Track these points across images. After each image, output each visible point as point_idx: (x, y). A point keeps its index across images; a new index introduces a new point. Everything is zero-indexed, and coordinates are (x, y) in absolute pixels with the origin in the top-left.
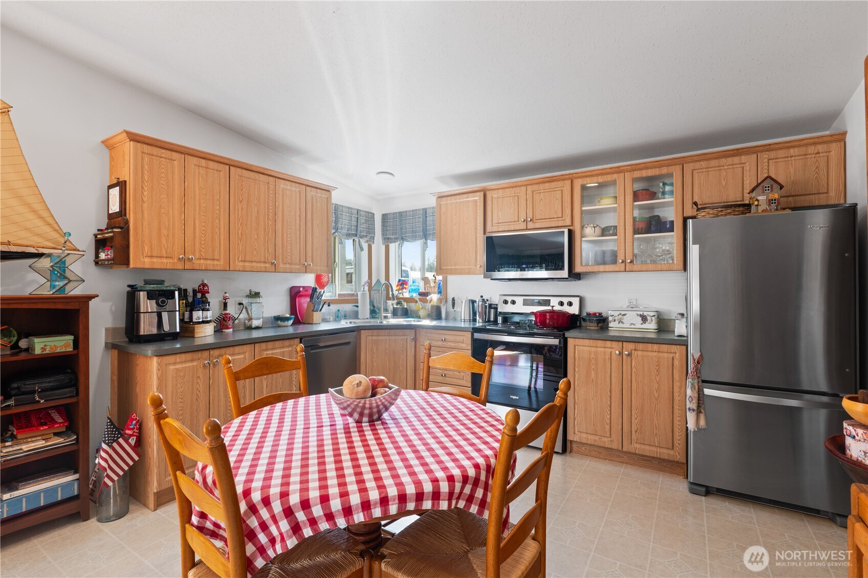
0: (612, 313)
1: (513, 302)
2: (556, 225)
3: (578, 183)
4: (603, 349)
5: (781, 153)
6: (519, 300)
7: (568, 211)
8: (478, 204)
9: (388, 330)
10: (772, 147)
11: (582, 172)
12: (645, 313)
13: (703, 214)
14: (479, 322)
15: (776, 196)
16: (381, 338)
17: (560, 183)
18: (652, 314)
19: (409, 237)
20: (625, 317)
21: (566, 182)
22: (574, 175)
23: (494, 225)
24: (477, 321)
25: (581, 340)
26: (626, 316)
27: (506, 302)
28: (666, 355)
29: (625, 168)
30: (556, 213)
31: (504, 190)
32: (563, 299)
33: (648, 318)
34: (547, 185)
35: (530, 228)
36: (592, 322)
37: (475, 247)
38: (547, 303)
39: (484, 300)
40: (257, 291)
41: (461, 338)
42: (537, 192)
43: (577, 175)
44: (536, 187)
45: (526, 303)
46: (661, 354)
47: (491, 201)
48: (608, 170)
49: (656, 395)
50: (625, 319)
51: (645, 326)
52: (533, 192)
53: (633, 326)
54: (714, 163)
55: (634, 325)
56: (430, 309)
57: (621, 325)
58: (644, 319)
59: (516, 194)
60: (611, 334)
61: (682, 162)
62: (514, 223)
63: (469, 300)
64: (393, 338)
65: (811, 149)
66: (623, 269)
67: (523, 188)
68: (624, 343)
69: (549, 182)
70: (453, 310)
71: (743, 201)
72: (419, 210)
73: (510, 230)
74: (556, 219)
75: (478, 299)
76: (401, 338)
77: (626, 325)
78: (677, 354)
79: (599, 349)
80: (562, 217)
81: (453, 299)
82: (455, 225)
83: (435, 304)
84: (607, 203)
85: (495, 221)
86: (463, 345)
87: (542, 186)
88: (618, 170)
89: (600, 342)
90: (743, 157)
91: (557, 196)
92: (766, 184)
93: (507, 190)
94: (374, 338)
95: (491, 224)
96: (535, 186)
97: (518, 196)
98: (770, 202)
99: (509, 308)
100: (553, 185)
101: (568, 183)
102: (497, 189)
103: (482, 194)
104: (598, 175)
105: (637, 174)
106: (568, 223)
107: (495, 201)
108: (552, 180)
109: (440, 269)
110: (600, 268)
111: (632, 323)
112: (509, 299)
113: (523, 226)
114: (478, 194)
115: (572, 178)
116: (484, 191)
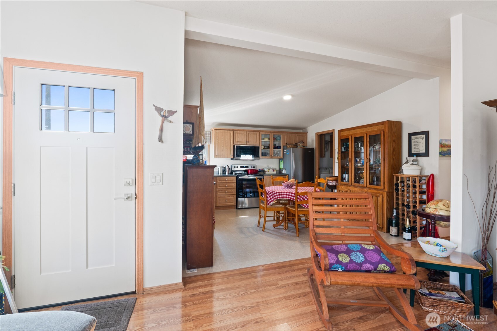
0: (267, 169)
1: (237, 167)
2: (255, 144)
3: (261, 133)
5: (299, 134)
6: (239, 166)
7: (258, 141)
8: (231, 134)
11: (262, 130)
13: (289, 146)
14: (227, 174)
15: (303, 144)
17: (256, 132)
27: (235, 167)
29: (272, 131)
30: (255, 141)
32: (252, 166)
35: (248, 144)
37: (230, 149)
38: (247, 167)
39: (228, 166)
41: (233, 179)
42: (250, 134)
45: (241, 167)
47: (235, 134)
50: (270, 171)
51: (274, 172)
54: (289, 134)
57: (269, 172)
58: (274, 170)
61: (282, 132)
62: (243, 142)
63: (222, 167)
65: (303, 135)
66: (271, 158)
67: (246, 132)
69: (253, 131)
71: (293, 143)
73: (242, 144)
77: (270, 172)
82: (222, 140)
84: (266, 140)
85: (236, 141)
86: (233, 181)
87: (251, 132)
88: (270, 132)
89: (272, 176)
90: (293, 134)
91: (255, 136)
93: (241, 131)
96: (249, 131)
97: (244, 134)
98: (302, 145)
99: (236, 169)
100: (254, 132)
101: (258, 133)
102: (238, 131)
103: (233, 131)
104: (265, 132)
105: (274, 134)
106: (258, 144)
107: (237, 134)
108: (254, 131)
109: (216, 156)
110: (266, 157)
111: (271, 171)
112: (236, 166)
113: (246, 143)
114: (231, 131)
115: (259, 131)
116: (233, 130)
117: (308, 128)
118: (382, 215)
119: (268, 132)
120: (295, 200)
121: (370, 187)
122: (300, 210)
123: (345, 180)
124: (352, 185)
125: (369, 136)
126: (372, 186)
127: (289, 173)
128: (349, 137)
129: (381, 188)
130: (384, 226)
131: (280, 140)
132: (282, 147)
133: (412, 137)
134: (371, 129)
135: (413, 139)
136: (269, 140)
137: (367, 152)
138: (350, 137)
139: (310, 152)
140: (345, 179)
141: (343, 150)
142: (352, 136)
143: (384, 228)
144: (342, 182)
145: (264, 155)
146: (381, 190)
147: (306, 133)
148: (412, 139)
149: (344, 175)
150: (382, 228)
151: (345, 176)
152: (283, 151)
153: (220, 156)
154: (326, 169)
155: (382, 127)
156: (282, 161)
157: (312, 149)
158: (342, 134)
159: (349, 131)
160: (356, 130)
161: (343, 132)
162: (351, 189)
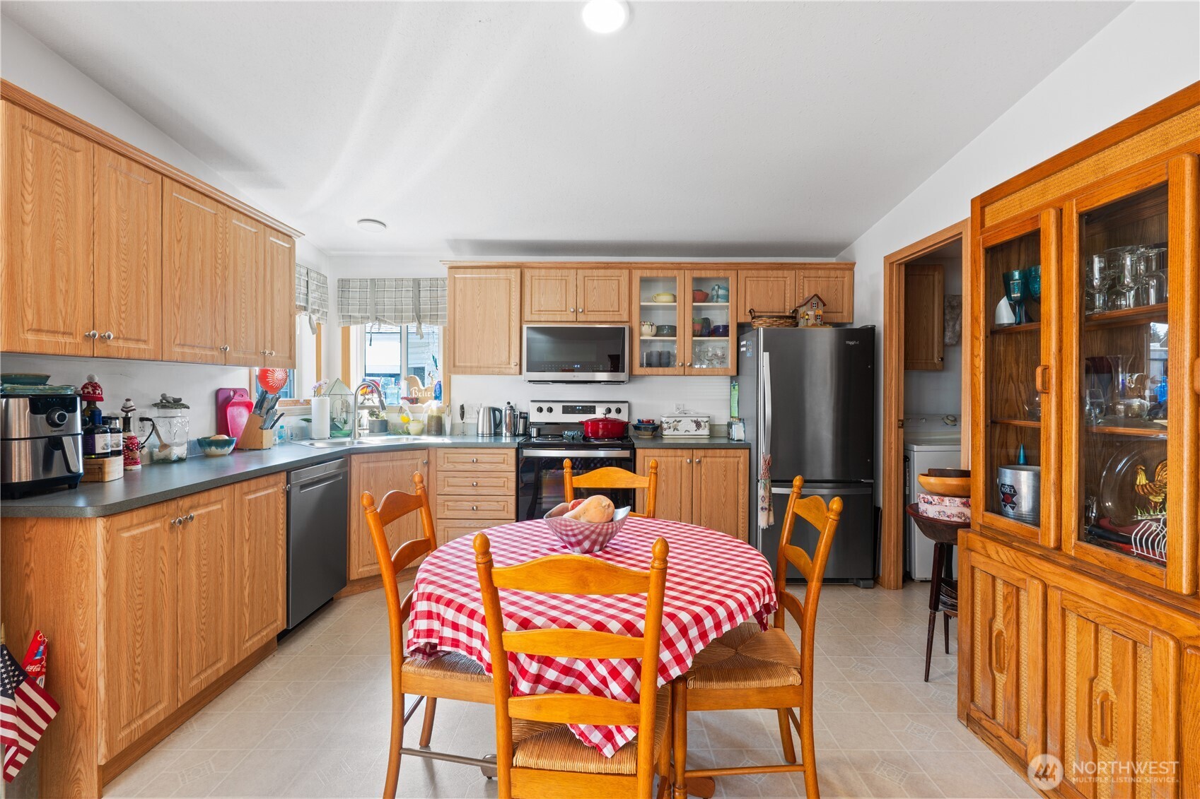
0: (668, 420)
1: (550, 410)
2: (612, 320)
3: (637, 275)
4: (673, 458)
5: (813, 273)
6: (558, 408)
7: (625, 305)
8: (513, 283)
10: (807, 266)
11: (641, 263)
12: (699, 419)
13: (761, 322)
14: (506, 436)
15: (821, 313)
16: (381, 464)
17: (617, 272)
18: (705, 419)
19: (390, 318)
20: (679, 424)
21: (624, 271)
22: (633, 265)
23: (533, 312)
24: (504, 435)
25: (652, 450)
26: (681, 423)
27: (540, 410)
28: (732, 460)
29: (685, 265)
30: (612, 306)
31: (547, 270)
32: (610, 405)
33: (702, 424)
34: (602, 272)
35: (581, 320)
36: (647, 431)
37: (508, 339)
38: (591, 410)
39: (511, 407)
40: (177, 397)
41: (501, 457)
42: (590, 278)
43: (636, 266)
44: (588, 272)
45: (566, 410)
46: (728, 459)
47: (530, 281)
48: (668, 265)
49: (724, 500)
50: (680, 426)
51: (700, 432)
52: (585, 277)
53: (687, 433)
54: (763, 273)
55: (689, 431)
56: (426, 422)
57: (676, 433)
58: (698, 425)
59: (563, 278)
60: (666, 441)
61: (737, 267)
62: (560, 313)
63: (490, 408)
64: (398, 463)
65: (833, 273)
66: (682, 373)
67: (573, 272)
68: (694, 450)
69: (604, 268)
70: (462, 422)
71: (784, 312)
72: (408, 280)
73: (556, 320)
74: (611, 313)
75: (503, 406)
76: (410, 462)
77: (681, 432)
78: (742, 458)
79: (669, 459)
80: (619, 311)
81: (462, 407)
82: (478, 307)
83: (435, 414)
84: (664, 300)
85: (536, 307)
86: (504, 467)
87: (596, 272)
88: (679, 267)
89: (670, 450)
90: (785, 271)
91: (614, 286)
92: (814, 301)
93: (553, 271)
94: (371, 465)
95: (530, 310)
96: (587, 271)
97: (566, 280)
98: (816, 317)
99: (545, 418)
100: (609, 272)
101: (626, 272)
102: (540, 268)
103: (519, 270)
104: (657, 269)
105: (697, 274)
106: (625, 318)
107: (536, 283)
108: (607, 266)
109: (454, 366)
110: (667, 370)
111: (686, 430)
112: (545, 406)
113: (571, 317)
114: (513, 270)
115: (630, 267)
116: (521, 267)
117: (855, 242)
119: (668, 269)
123: (1015, 505)
124: (1058, 548)
127: (751, 439)
128: (1044, 217)
131: (727, 299)
132: (733, 330)
136: (675, 301)
138: (1048, 223)
139: (852, 343)
141: (1005, 314)
142: (1060, 213)
144: (992, 518)
145: (662, 361)
147: (850, 267)
149: (1008, 476)
152: (738, 346)
153: (471, 367)
156: (736, 387)
157: (868, 334)
158: (995, 215)
159: (1043, 183)
160: (1094, 158)
161: (1000, 202)
162: (1050, 576)
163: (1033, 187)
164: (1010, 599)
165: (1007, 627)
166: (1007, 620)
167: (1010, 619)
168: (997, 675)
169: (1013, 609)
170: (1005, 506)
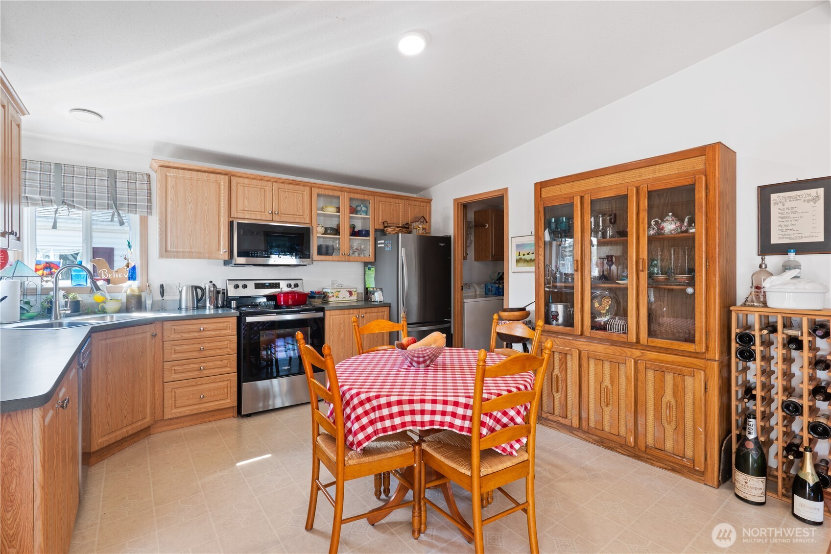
0: (332, 291)
1: (245, 286)
2: (298, 221)
3: (315, 191)
4: (348, 315)
5: (413, 203)
6: (251, 285)
7: (307, 211)
8: (222, 187)
9: (126, 329)
10: (410, 198)
11: (319, 184)
12: (351, 290)
13: (392, 230)
14: (209, 309)
16: (117, 340)
17: (302, 188)
18: (355, 290)
19: (80, 203)
20: (339, 293)
21: (306, 188)
22: (313, 184)
23: (238, 211)
24: (207, 308)
26: (341, 292)
27: (237, 287)
28: (380, 313)
29: (345, 189)
30: (298, 212)
31: (250, 180)
32: (287, 282)
33: (353, 293)
34: (291, 187)
35: (276, 220)
36: (320, 299)
37: (217, 230)
38: (277, 286)
39: (214, 285)
41: (225, 325)
42: (282, 190)
43: (315, 185)
44: (282, 186)
45: (258, 286)
46: (378, 314)
47: (236, 186)
48: (335, 188)
49: (376, 339)
50: (340, 295)
51: (352, 298)
52: (279, 188)
53: (344, 299)
54: (388, 200)
55: (345, 298)
57: (337, 299)
58: (351, 293)
59: (262, 187)
60: (331, 305)
61: (374, 194)
62: (260, 213)
63: (192, 287)
64: (132, 338)
65: (422, 204)
66: (344, 260)
67: (270, 183)
68: (360, 310)
69: (293, 184)
70: (161, 298)
71: (399, 224)
72: (102, 170)
73: (257, 218)
74: (297, 216)
75: (207, 286)
76: (141, 336)
77: (340, 299)
78: (386, 312)
79: (345, 316)
80: (303, 216)
81: (162, 286)
82: (190, 203)
84: (330, 210)
85: (240, 207)
86: (227, 332)
87: (287, 186)
88: (341, 190)
89: (346, 311)
90: (400, 200)
91: (299, 197)
92: (422, 220)
93: (254, 181)
94: (109, 341)
95: (235, 210)
96: (280, 184)
97: (264, 189)
98: (423, 229)
99: (242, 292)
100: (296, 187)
101: (308, 189)
102: (243, 177)
103: (227, 177)
104: (328, 189)
105: (352, 195)
106: (308, 221)
107: (240, 188)
108: (295, 183)
109: (166, 251)
110: (330, 258)
111: (343, 297)
112: (241, 284)
113: (269, 217)
114: (222, 176)
115: (311, 186)
116: (229, 175)
117: (432, 188)
118: (703, 433)
119: (335, 190)
120: (470, 430)
121: (652, 344)
122: (489, 471)
123: (557, 320)
124: (582, 334)
125: (649, 192)
126: (659, 342)
127: (391, 300)
128: (575, 198)
129: (698, 350)
130: (709, 468)
131: (366, 213)
132: (372, 233)
133: (773, 197)
134: (654, 172)
135: (776, 204)
136: (338, 212)
137: (641, 241)
138: (577, 201)
139: (442, 245)
140: (556, 317)
142: (582, 198)
143: (709, 473)
144: (547, 327)
145: (324, 251)
146: (696, 355)
147: (429, 201)
148: (772, 202)
149: (553, 308)
150: (703, 473)
151: (557, 308)
152: (376, 244)
153: (183, 252)
154: (469, 286)
155: (698, 163)
156: (373, 269)
157: (447, 240)
158: (547, 192)
159: (571, 184)
160: (595, 179)
161: (550, 188)
162: (581, 346)
163: (566, 184)
164: (563, 360)
165: (561, 373)
166: (561, 369)
167: (563, 369)
168: (555, 394)
169: (564, 364)
170: (553, 321)
